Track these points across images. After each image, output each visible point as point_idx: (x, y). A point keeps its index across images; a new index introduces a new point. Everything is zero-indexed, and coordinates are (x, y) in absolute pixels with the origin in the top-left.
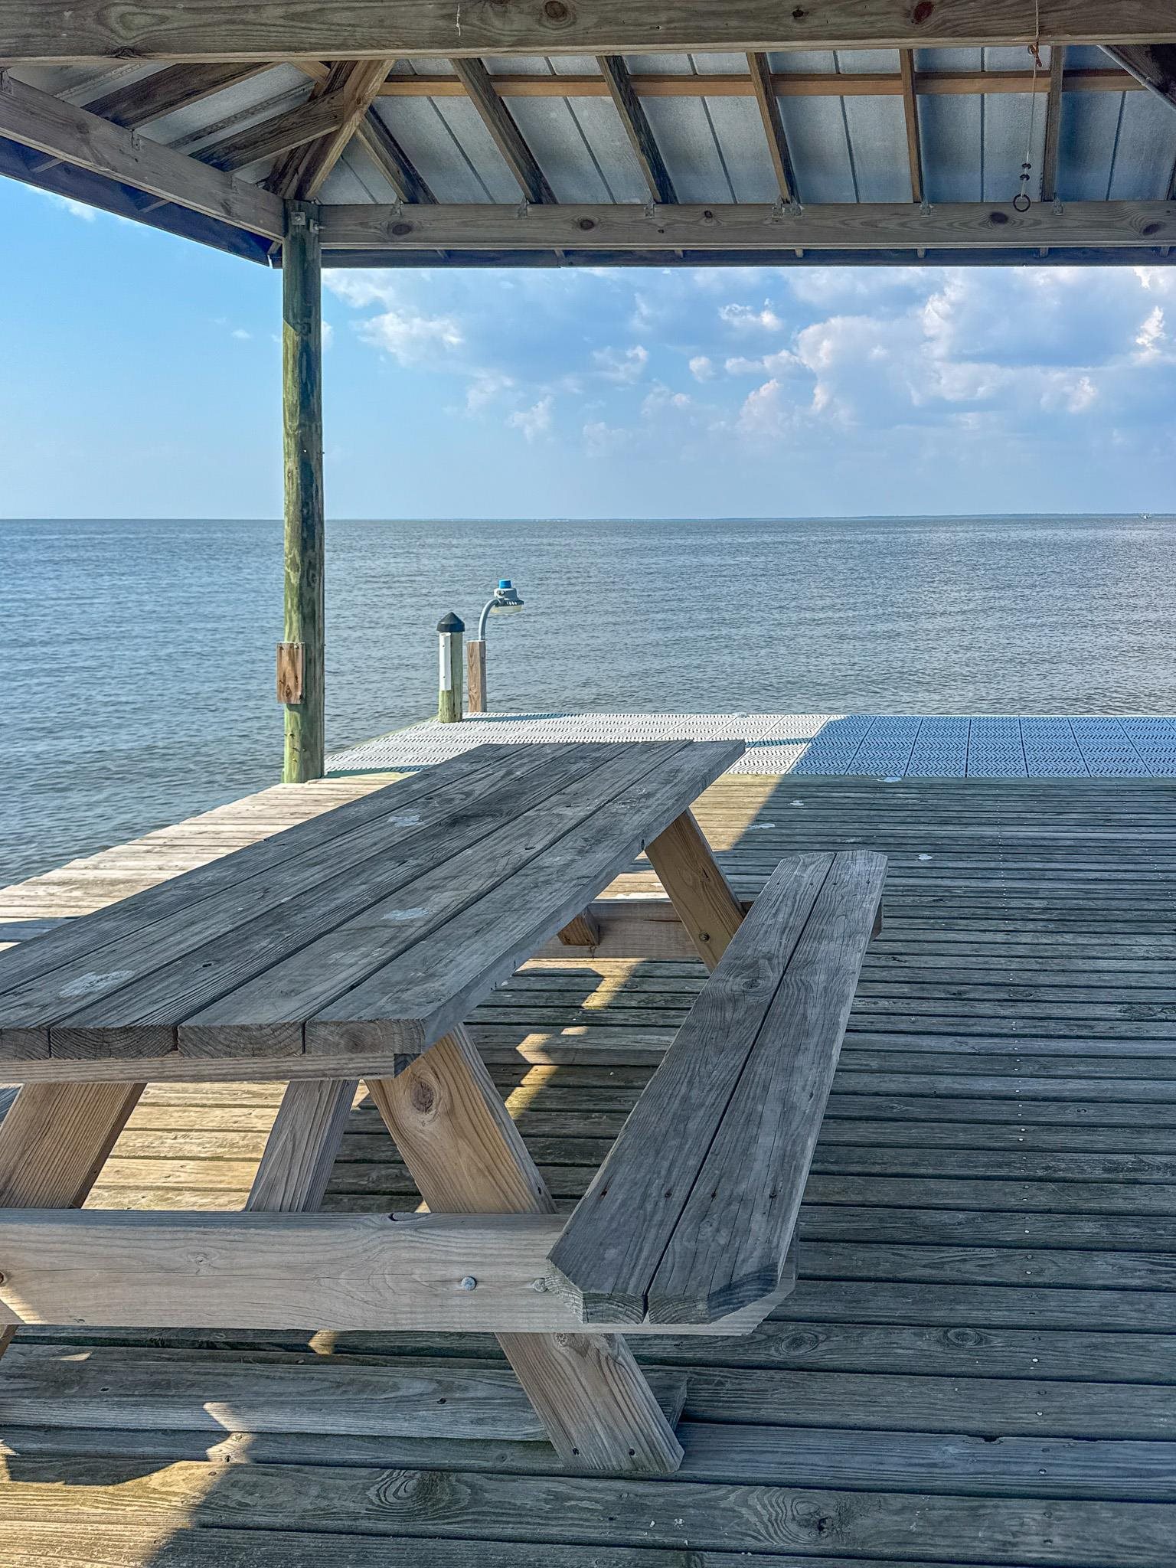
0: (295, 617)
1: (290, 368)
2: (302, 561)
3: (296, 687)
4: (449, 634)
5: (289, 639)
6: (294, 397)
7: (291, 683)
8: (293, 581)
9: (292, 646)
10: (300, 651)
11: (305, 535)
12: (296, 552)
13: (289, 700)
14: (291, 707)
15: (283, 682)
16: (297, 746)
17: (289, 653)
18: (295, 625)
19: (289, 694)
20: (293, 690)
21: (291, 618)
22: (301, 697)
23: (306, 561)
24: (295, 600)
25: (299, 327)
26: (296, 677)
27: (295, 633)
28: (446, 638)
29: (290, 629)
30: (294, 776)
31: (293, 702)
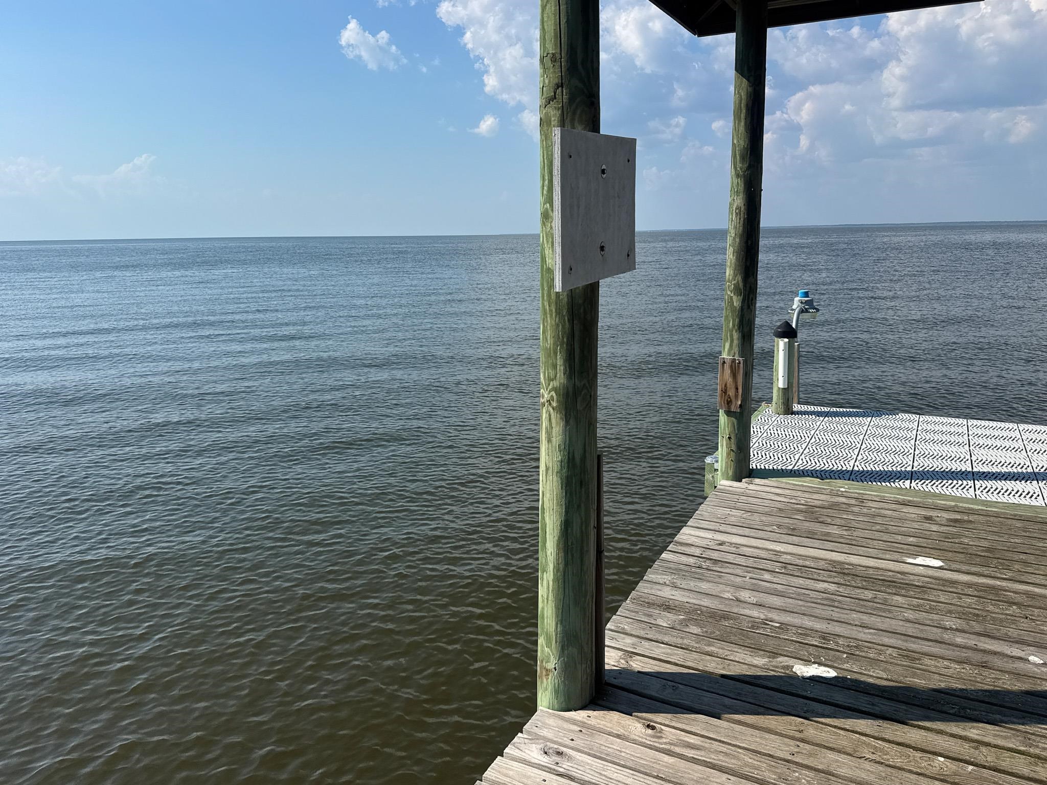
0: (736, 335)
1: (743, 116)
2: (745, 286)
3: (736, 396)
4: (786, 340)
5: (729, 354)
6: (743, 143)
7: (731, 393)
8: (735, 304)
9: (733, 361)
10: (741, 365)
11: (748, 264)
12: (739, 278)
13: (729, 407)
14: (729, 413)
15: (725, 391)
16: (734, 447)
17: (731, 366)
18: (736, 342)
19: (729, 402)
20: (733, 400)
21: (732, 336)
22: (741, 406)
23: (748, 286)
24: (737, 321)
25: (752, 79)
26: (737, 389)
27: (736, 349)
28: (785, 343)
29: (731, 346)
30: (730, 473)
31: (733, 409)
